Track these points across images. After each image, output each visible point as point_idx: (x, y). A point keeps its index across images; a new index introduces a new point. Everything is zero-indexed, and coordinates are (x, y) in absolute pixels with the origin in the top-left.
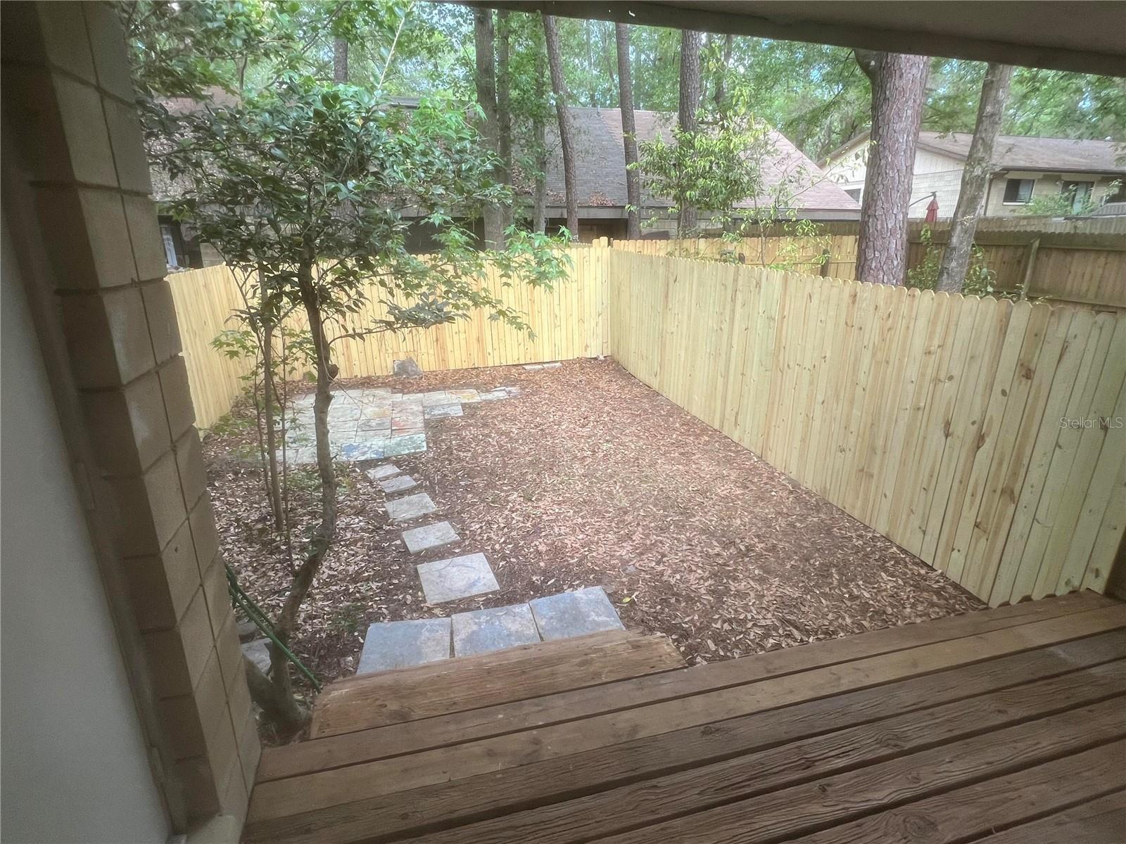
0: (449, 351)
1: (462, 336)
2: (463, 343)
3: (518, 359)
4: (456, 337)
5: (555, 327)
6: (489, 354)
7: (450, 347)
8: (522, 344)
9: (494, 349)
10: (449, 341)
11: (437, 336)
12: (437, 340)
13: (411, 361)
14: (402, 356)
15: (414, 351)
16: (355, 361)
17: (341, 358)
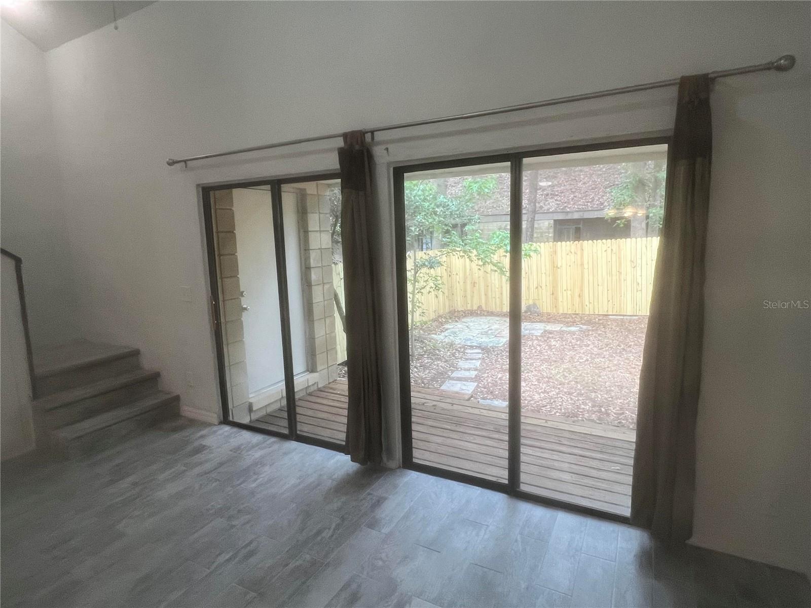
0: (560, 301)
1: (569, 292)
2: (569, 297)
3: (607, 311)
4: (565, 293)
5: (637, 291)
6: (587, 306)
7: (560, 299)
8: (611, 301)
9: (590, 303)
10: (560, 294)
11: (553, 291)
12: (553, 294)
13: (535, 305)
14: (531, 302)
15: (538, 299)
16: (505, 302)
17: (498, 300)
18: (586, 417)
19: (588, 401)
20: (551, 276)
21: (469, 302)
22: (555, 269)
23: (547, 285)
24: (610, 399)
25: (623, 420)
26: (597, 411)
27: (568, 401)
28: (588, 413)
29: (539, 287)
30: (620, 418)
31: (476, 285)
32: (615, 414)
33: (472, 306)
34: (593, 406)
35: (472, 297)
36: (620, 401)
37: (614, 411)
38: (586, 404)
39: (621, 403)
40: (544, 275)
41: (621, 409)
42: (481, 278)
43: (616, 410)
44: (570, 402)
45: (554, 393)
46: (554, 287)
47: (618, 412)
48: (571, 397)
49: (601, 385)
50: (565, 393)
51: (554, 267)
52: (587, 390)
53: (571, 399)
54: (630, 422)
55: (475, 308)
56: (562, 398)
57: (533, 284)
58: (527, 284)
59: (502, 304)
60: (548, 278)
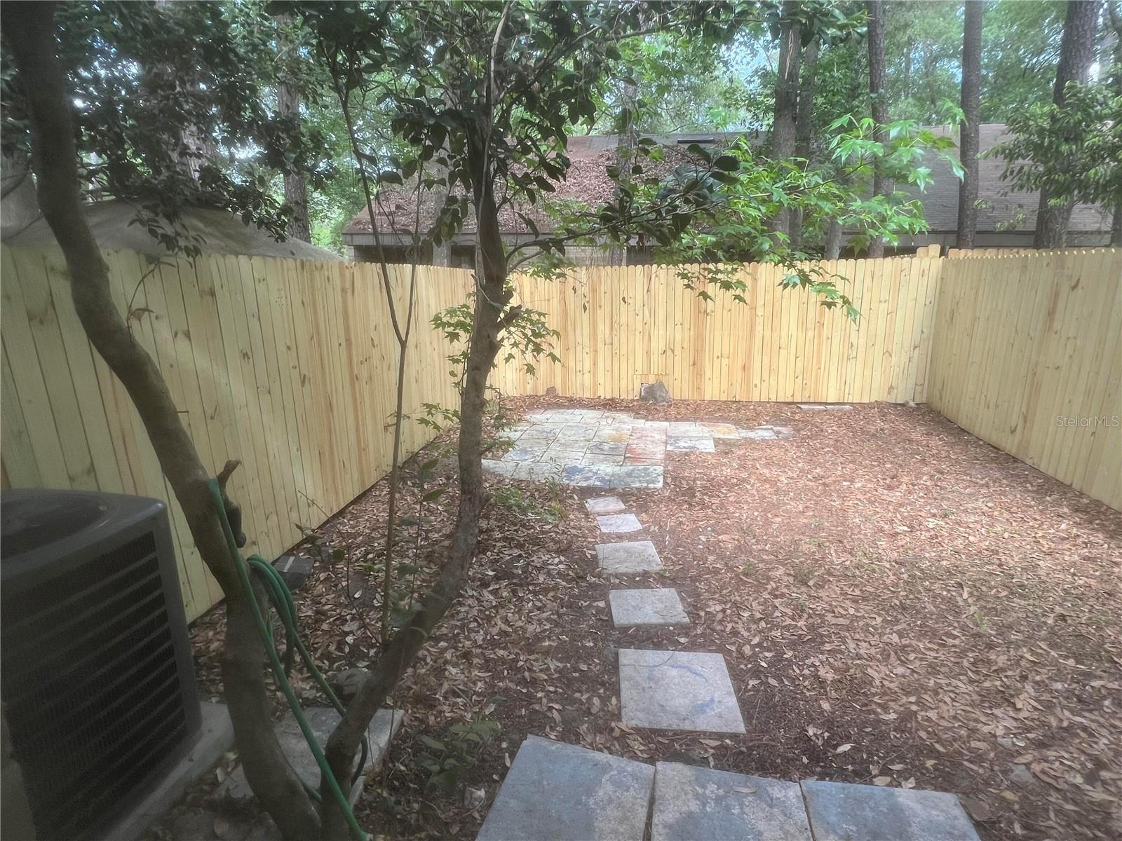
0: (707, 378)
1: (725, 361)
2: (725, 369)
4: (717, 362)
7: (708, 373)
8: (800, 377)
9: (762, 381)
10: (707, 365)
11: (694, 359)
12: (694, 364)
13: (659, 386)
14: (652, 380)
15: (667, 374)
16: (601, 380)
17: (587, 376)
20: (692, 330)
22: (700, 315)
23: (685, 346)
29: (669, 352)
33: (535, 388)
40: (679, 329)
46: (696, 350)
51: (699, 312)
55: (541, 392)
57: (658, 344)
58: (645, 347)
59: (595, 385)
60: (687, 333)
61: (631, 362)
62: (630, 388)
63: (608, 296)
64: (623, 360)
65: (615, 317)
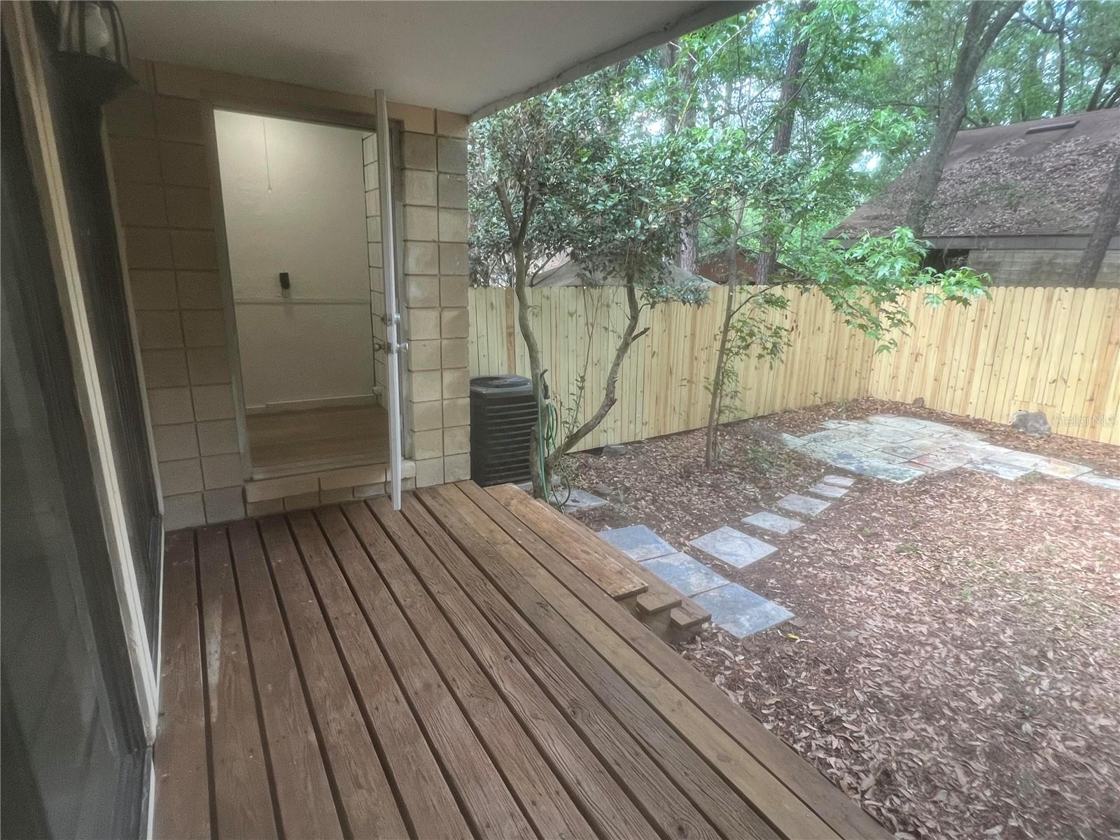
7: (1108, 413)
10: (1110, 403)
11: (1093, 394)
12: (1091, 400)
13: (1040, 416)
14: (1033, 409)
15: (1053, 406)
16: (973, 399)
17: (959, 393)
18: (955, 730)
19: (998, 685)
20: (1096, 362)
21: (901, 388)
22: (1111, 347)
23: (1083, 378)
24: (1076, 705)
25: (1074, 790)
26: (1006, 728)
27: (945, 663)
28: (972, 722)
29: (1060, 383)
30: (1066, 777)
31: (920, 358)
32: (1057, 756)
33: (905, 396)
34: (1005, 706)
35: (909, 379)
36: (1104, 722)
37: (1061, 748)
38: (985, 690)
39: (1102, 728)
40: (1077, 358)
41: (1089, 747)
42: (933, 347)
43: (1068, 748)
44: (949, 669)
45: (924, 629)
46: (1097, 385)
47: (1071, 754)
48: (962, 657)
49: (1073, 652)
50: (954, 638)
51: (1110, 343)
52: (1021, 651)
53: (958, 661)
54: (1091, 807)
55: (909, 401)
56: (935, 648)
57: (1049, 370)
58: (1033, 372)
59: (966, 401)
60: (1087, 365)
61: (1011, 386)
62: (1005, 414)
63: (997, 317)
64: (1003, 383)
65: (1001, 339)
